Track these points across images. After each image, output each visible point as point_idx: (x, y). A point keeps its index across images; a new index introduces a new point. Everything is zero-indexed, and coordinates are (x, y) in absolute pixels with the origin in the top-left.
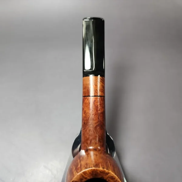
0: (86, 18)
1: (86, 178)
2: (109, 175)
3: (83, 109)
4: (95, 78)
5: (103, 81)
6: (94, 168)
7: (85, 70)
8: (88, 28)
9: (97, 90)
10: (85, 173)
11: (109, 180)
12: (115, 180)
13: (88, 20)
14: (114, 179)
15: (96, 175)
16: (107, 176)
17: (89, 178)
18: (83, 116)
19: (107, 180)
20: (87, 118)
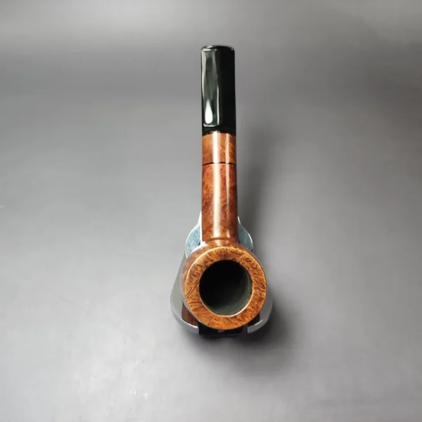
0: (205, 47)
1: (212, 260)
2: (243, 256)
3: (203, 184)
4: (222, 136)
5: (233, 141)
6: (222, 247)
7: (206, 124)
8: (209, 62)
9: (224, 154)
10: (210, 254)
11: (243, 263)
12: (252, 263)
13: (209, 50)
14: (250, 261)
15: (225, 256)
16: (241, 257)
17: (216, 260)
18: (203, 193)
19: (241, 263)
20: (210, 196)
